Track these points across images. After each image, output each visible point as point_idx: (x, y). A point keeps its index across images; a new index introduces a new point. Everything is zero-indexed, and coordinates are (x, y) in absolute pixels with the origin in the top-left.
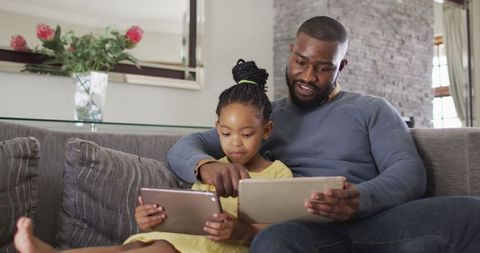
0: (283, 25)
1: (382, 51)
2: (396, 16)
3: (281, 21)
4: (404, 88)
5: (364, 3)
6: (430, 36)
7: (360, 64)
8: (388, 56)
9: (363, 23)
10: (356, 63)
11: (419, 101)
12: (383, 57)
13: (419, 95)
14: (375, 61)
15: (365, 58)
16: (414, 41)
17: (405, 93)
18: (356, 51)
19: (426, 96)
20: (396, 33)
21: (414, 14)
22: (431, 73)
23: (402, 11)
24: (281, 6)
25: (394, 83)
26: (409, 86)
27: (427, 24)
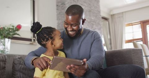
0: (60, 25)
6: (101, 28)
21: (96, 22)
23: (93, 21)
27: (100, 25)
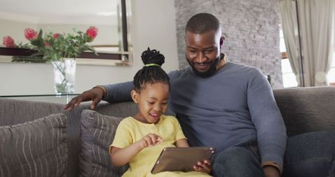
0: (182, 19)
1: (248, 33)
2: (255, 9)
3: (181, 16)
4: (263, 57)
5: (236, 2)
6: (277, 20)
7: (235, 42)
8: (252, 36)
9: (236, 15)
10: (232, 42)
11: (273, 65)
12: (249, 37)
13: (273, 60)
14: (244, 40)
15: (238, 38)
16: (267, 25)
17: (264, 60)
18: (232, 34)
19: (277, 60)
20: (256, 20)
21: (266, 7)
22: (279, 46)
23: (259, 5)
24: (180, 6)
25: (257, 54)
26: (266, 55)
27: (275, 13)
